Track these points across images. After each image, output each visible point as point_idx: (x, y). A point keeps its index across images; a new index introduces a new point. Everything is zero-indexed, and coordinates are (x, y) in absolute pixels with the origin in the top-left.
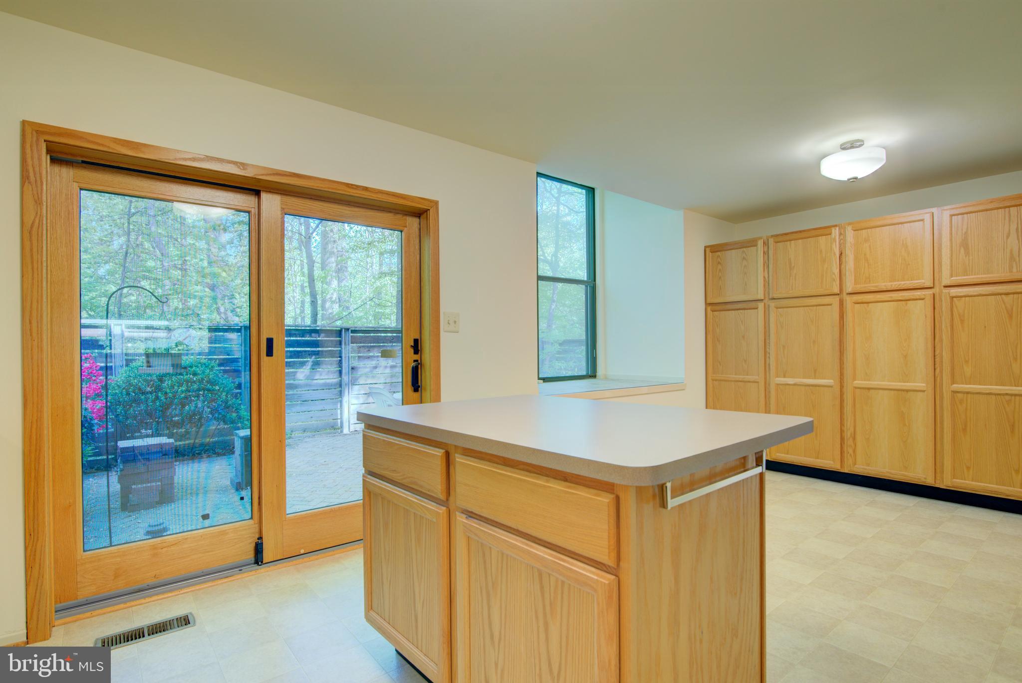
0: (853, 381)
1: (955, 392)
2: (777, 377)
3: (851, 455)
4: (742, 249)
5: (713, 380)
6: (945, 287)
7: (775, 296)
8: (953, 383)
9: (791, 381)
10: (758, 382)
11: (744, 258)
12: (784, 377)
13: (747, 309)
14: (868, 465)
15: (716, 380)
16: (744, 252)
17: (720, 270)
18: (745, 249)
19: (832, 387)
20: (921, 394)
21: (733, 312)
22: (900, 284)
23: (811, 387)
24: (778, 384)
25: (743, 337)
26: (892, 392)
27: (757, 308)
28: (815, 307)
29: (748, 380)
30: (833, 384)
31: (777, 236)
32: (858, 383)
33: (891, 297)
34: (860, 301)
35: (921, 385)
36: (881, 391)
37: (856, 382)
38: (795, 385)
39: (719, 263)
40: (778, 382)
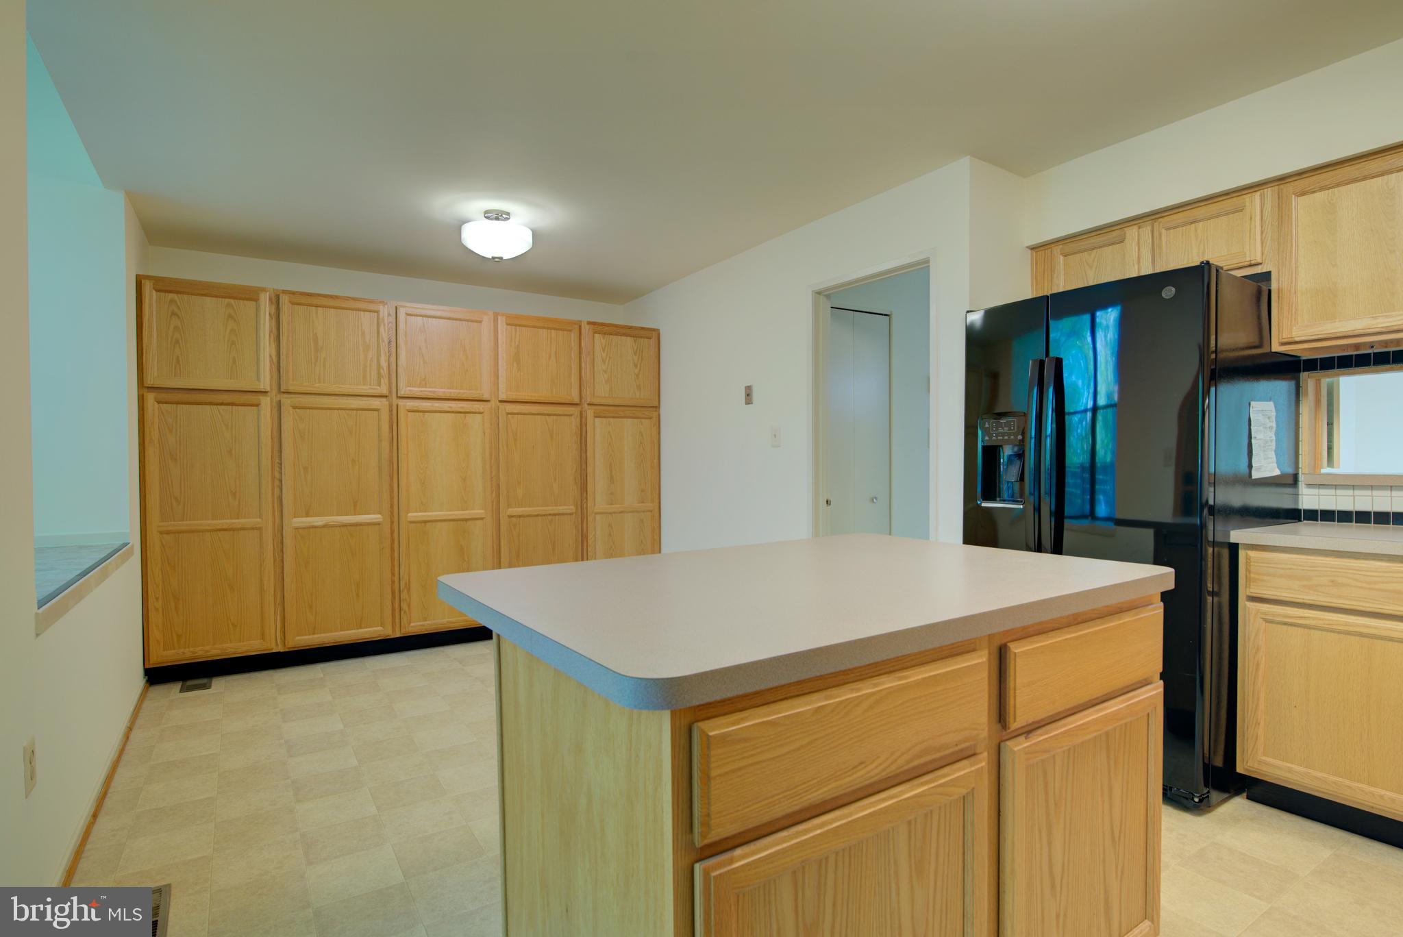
0: (407, 513)
1: (510, 517)
2: (295, 517)
3: (405, 612)
4: (227, 300)
5: (161, 533)
6: (500, 401)
7: (291, 389)
8: (509, 506)
9: (318, 521)
10: (260, 529)
11: (230, 316)
12: (307, 515)
13: (238, 405)
14: (425, 619)
15: (168, 533)
16: (229, 305)
17: (176, 328)
18: (232, 301)
19: (379, 524)
20: (479, 522)
21: (208, 407)
22: (460, 393)
23: (349, 528)
24: (296, 529)
25: (230, 452)
26: (451, 523)
27: (257, 405)
28: (355, 412)
29: (239, 526)
30: (381, 520)
31: (293, 293)
32: (413, 515)
33: (450, 407)
34: (416, 409)
35: (478, 512)
36: (439, 524)
37: (409, 515)
38: (325, 526)
39: (173, 314)
40: (296, 525)
